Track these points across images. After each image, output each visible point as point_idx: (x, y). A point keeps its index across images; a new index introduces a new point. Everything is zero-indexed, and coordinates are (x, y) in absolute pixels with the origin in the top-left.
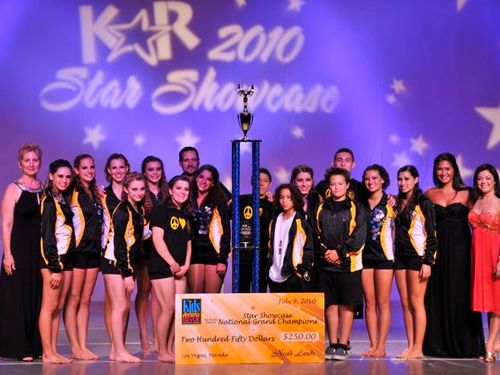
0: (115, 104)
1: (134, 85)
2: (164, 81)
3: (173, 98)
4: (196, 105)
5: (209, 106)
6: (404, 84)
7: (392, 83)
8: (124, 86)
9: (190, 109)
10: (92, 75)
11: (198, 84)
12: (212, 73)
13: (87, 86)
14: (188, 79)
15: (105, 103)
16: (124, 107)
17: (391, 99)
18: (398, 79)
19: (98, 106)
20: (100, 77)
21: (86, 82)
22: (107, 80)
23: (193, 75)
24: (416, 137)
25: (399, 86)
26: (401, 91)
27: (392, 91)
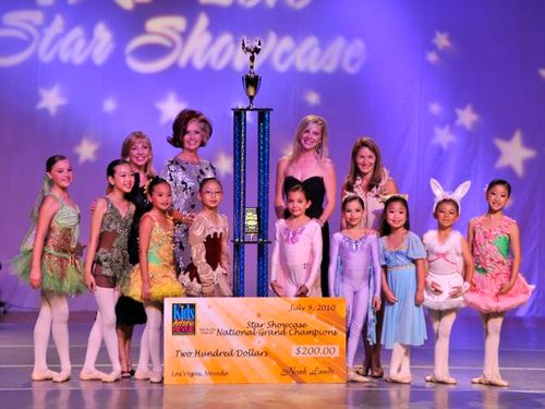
0: (79, 59)
1: (103, 34)
2: (142, 30)
3: (153, 52)
4: (183, 62)
5: (199, 64)
6: (450, 39)
7: (434, 36)
8: (89, 36)
9: (175, 66)
10: (49, 21)
11: (185, 35)
12: (203, 21)
13: (42, 35)
14: (172, 28)
15: (65, 57)
16: (89, 62)
17: (432, 57)
18: (442, 32)
19: (57, 60)
20: (58, 23)
21: (41, 29)
22: (68, 27)
23: (179, 22)
24: (463, 107)
25: (442, 40)
26: (445, 47)
27: (433, 47)
